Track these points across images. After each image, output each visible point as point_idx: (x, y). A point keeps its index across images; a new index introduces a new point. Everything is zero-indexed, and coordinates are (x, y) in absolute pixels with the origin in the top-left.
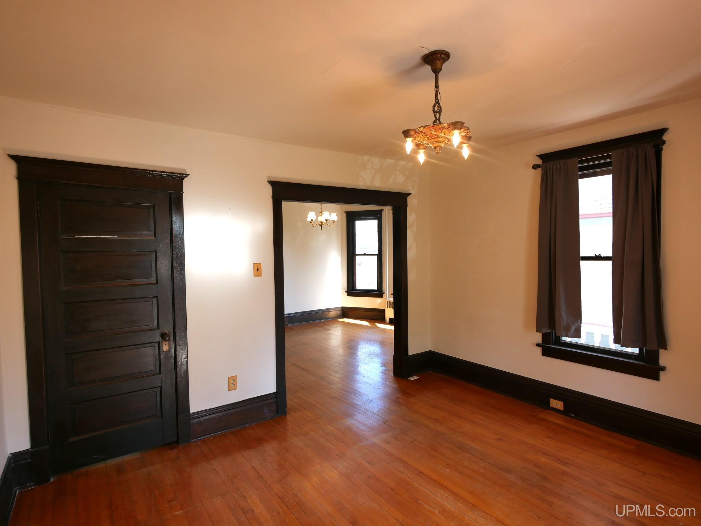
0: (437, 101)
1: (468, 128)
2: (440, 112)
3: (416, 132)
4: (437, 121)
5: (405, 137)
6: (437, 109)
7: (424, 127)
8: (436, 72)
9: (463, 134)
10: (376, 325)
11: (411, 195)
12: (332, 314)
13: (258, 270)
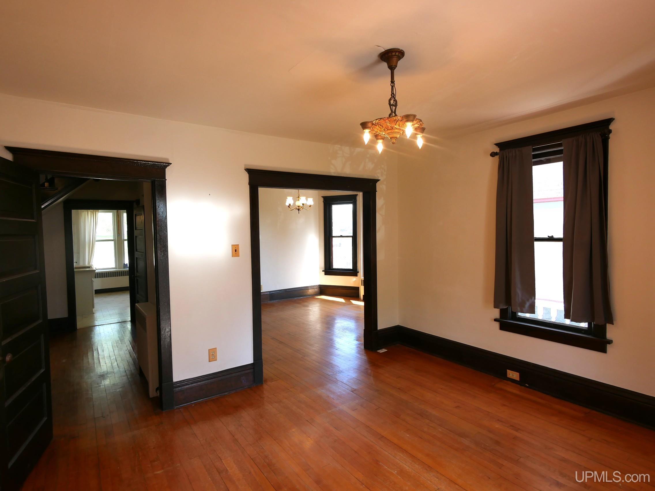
0: (393, 95)
1: (420, 120)
2: (396, 105)
3: (373, 124)
4: (393, 113)
5: (363, 128)
6: (393, 103)
7: (379, 119)
8: (392, 68)
9: (416, 125)
10: (351, 301)
11: (380, 181)
12: (311, 291)
13: (235, 251)
